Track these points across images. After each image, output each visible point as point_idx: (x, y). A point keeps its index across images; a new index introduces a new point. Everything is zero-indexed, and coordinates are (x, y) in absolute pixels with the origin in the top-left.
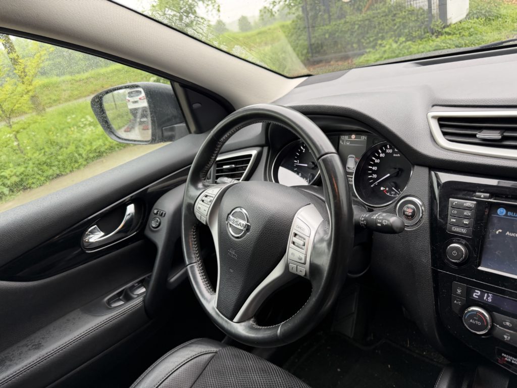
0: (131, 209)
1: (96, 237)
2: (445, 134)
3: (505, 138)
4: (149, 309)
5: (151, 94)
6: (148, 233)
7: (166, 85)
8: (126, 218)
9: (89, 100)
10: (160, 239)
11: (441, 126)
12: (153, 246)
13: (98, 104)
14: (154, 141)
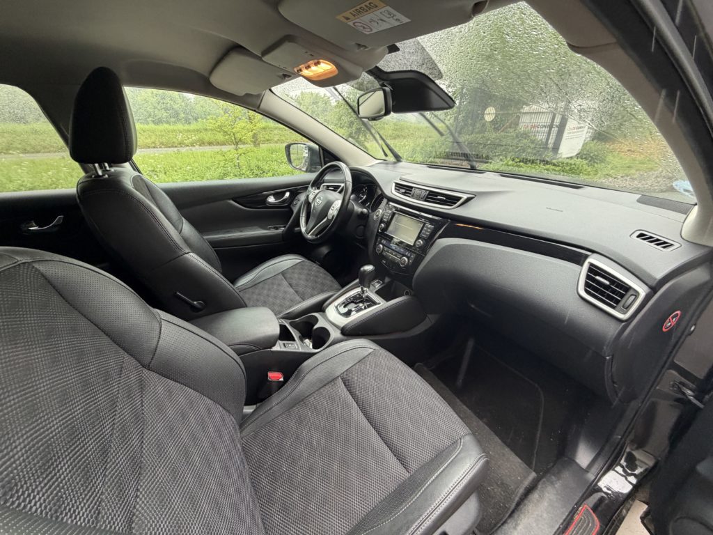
0: (287, 194)
1: (271, 199)
2: (396, 189)
3: (406, 192)
4: (283, 235)
5: (310, 149)
6: (291, 206)
7: (317, 147)
8: (284, 198)
9: (285, 145)
10: (295, 210)
11: (396, 186)
12: (292, 212)
13: (288, 148)
14: (306, 171)
